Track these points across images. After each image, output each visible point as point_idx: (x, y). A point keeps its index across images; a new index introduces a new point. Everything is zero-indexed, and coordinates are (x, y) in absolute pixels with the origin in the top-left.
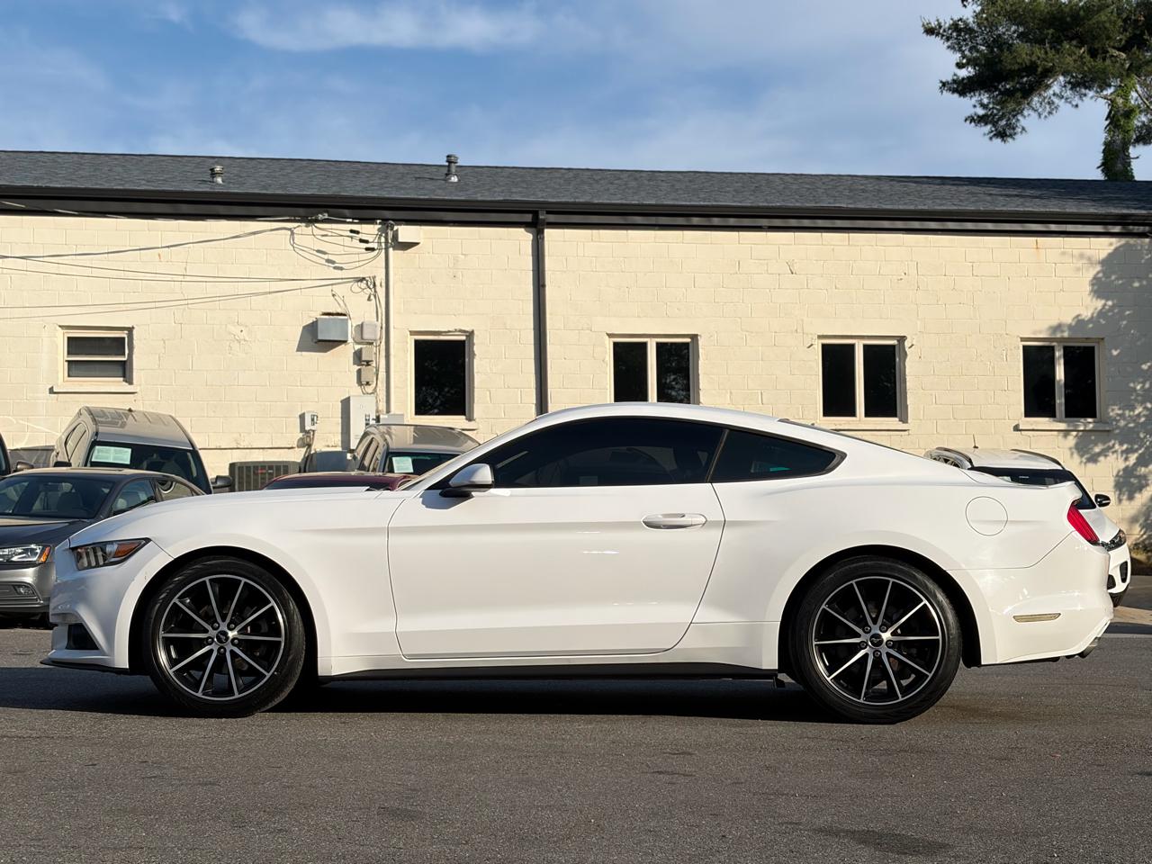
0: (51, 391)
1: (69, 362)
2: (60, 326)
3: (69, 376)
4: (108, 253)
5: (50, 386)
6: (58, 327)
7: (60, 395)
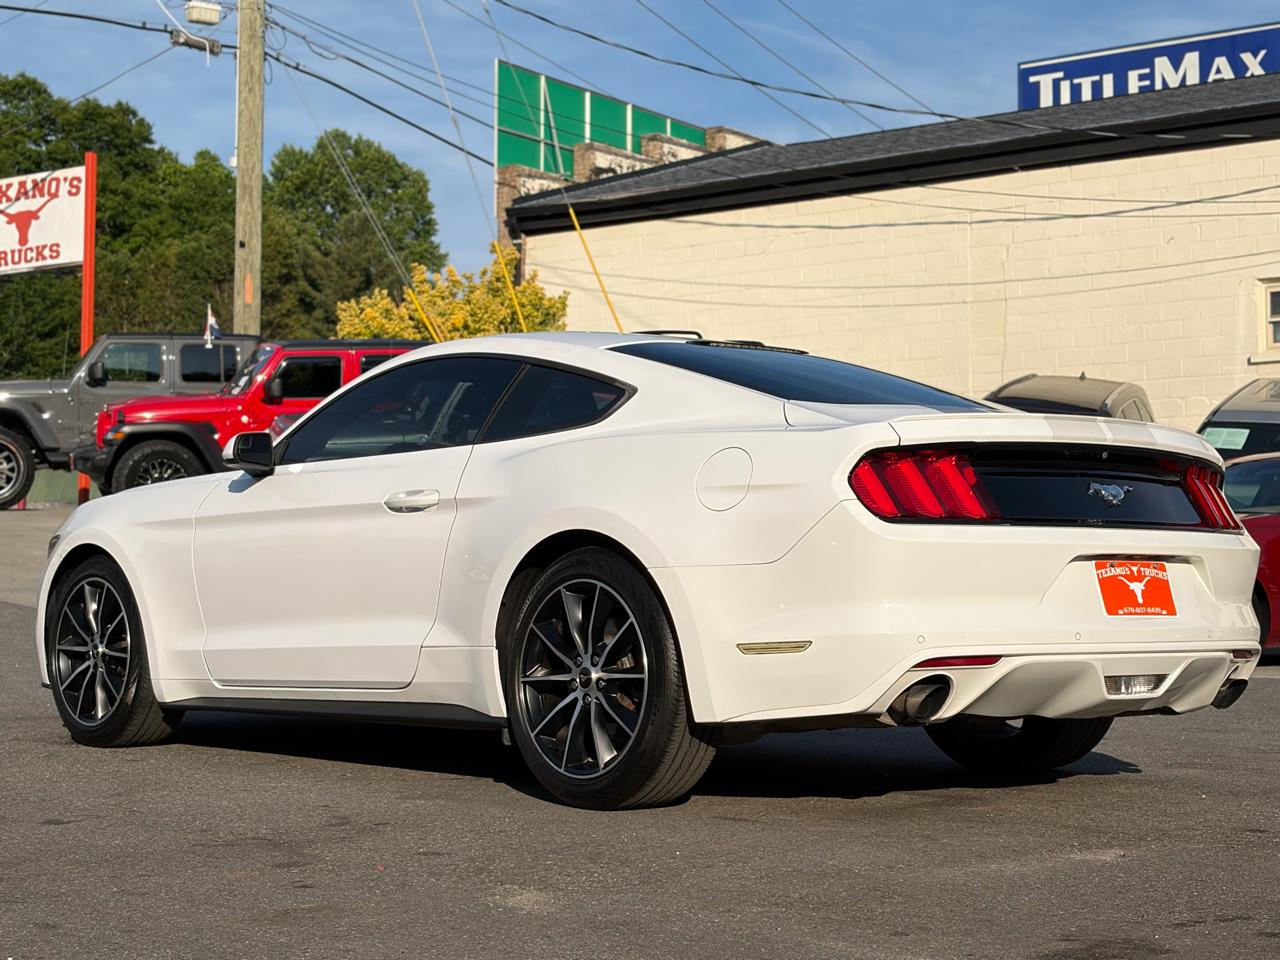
0: (1250, 363)
1: (1274, 323)
2: (1260, 280)
3: (1275, 341)
4: (1275, 187)
5: (1248, 356)
6: (1257, 282)
7: (1260, 366)
